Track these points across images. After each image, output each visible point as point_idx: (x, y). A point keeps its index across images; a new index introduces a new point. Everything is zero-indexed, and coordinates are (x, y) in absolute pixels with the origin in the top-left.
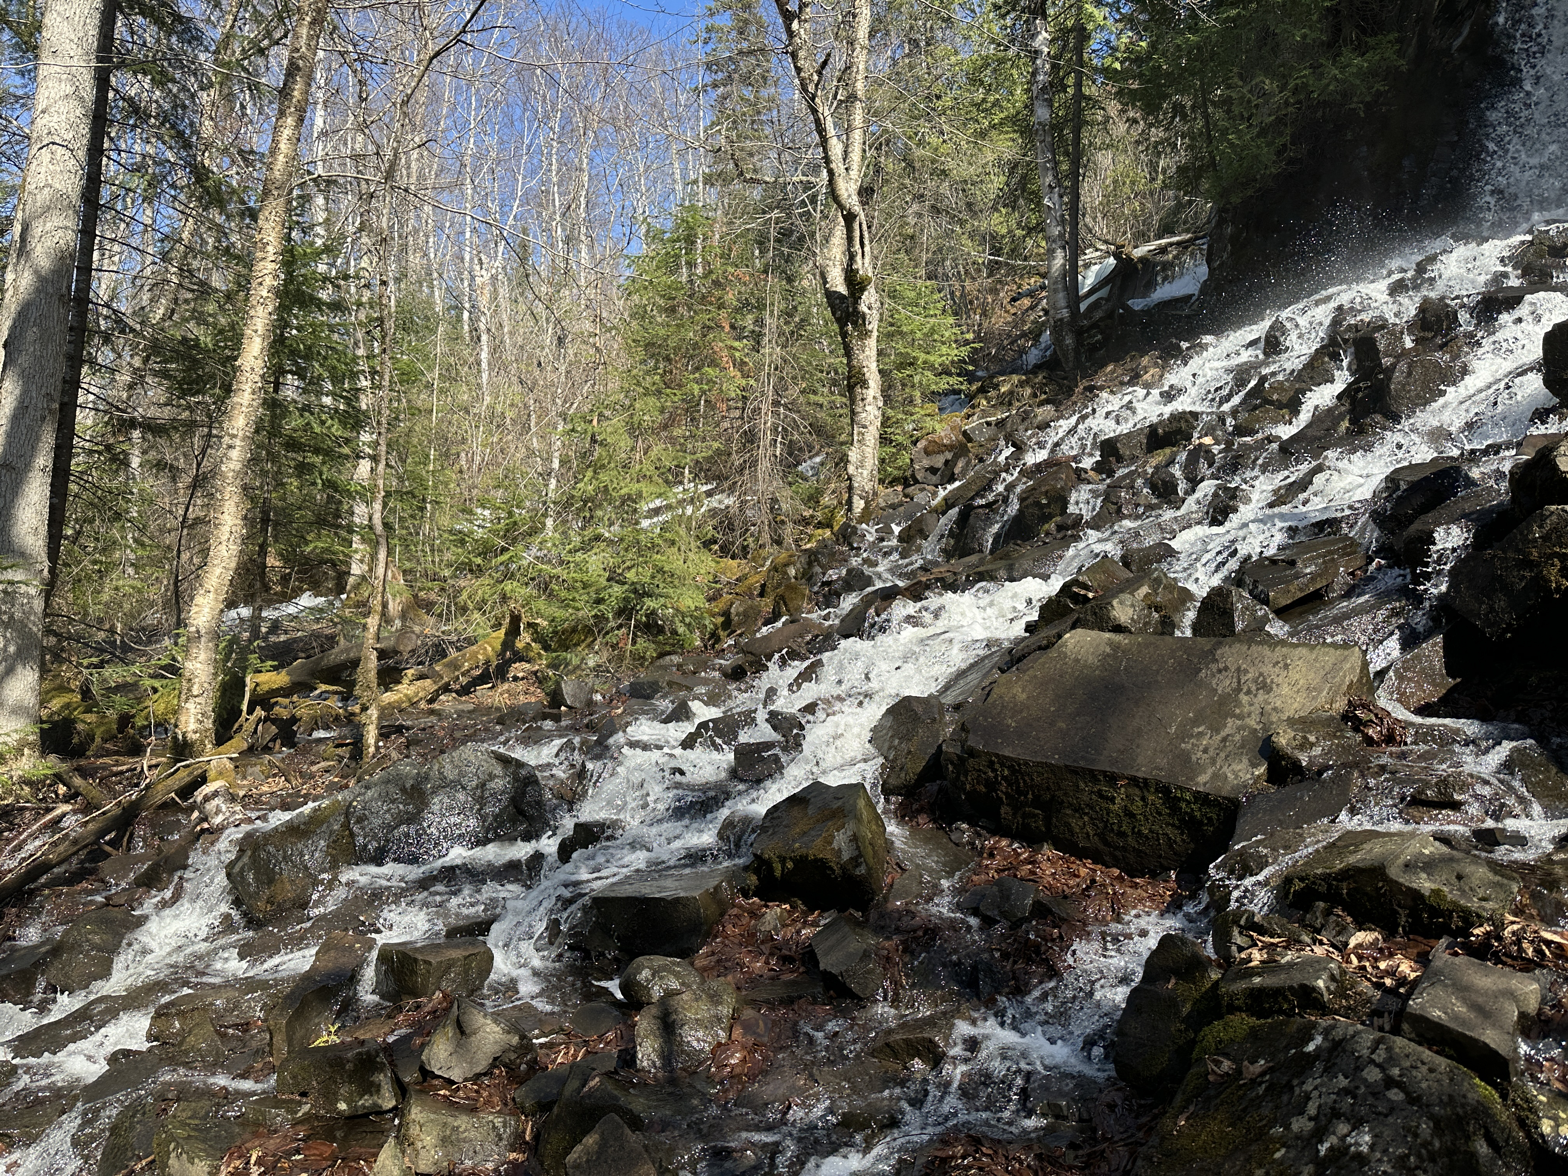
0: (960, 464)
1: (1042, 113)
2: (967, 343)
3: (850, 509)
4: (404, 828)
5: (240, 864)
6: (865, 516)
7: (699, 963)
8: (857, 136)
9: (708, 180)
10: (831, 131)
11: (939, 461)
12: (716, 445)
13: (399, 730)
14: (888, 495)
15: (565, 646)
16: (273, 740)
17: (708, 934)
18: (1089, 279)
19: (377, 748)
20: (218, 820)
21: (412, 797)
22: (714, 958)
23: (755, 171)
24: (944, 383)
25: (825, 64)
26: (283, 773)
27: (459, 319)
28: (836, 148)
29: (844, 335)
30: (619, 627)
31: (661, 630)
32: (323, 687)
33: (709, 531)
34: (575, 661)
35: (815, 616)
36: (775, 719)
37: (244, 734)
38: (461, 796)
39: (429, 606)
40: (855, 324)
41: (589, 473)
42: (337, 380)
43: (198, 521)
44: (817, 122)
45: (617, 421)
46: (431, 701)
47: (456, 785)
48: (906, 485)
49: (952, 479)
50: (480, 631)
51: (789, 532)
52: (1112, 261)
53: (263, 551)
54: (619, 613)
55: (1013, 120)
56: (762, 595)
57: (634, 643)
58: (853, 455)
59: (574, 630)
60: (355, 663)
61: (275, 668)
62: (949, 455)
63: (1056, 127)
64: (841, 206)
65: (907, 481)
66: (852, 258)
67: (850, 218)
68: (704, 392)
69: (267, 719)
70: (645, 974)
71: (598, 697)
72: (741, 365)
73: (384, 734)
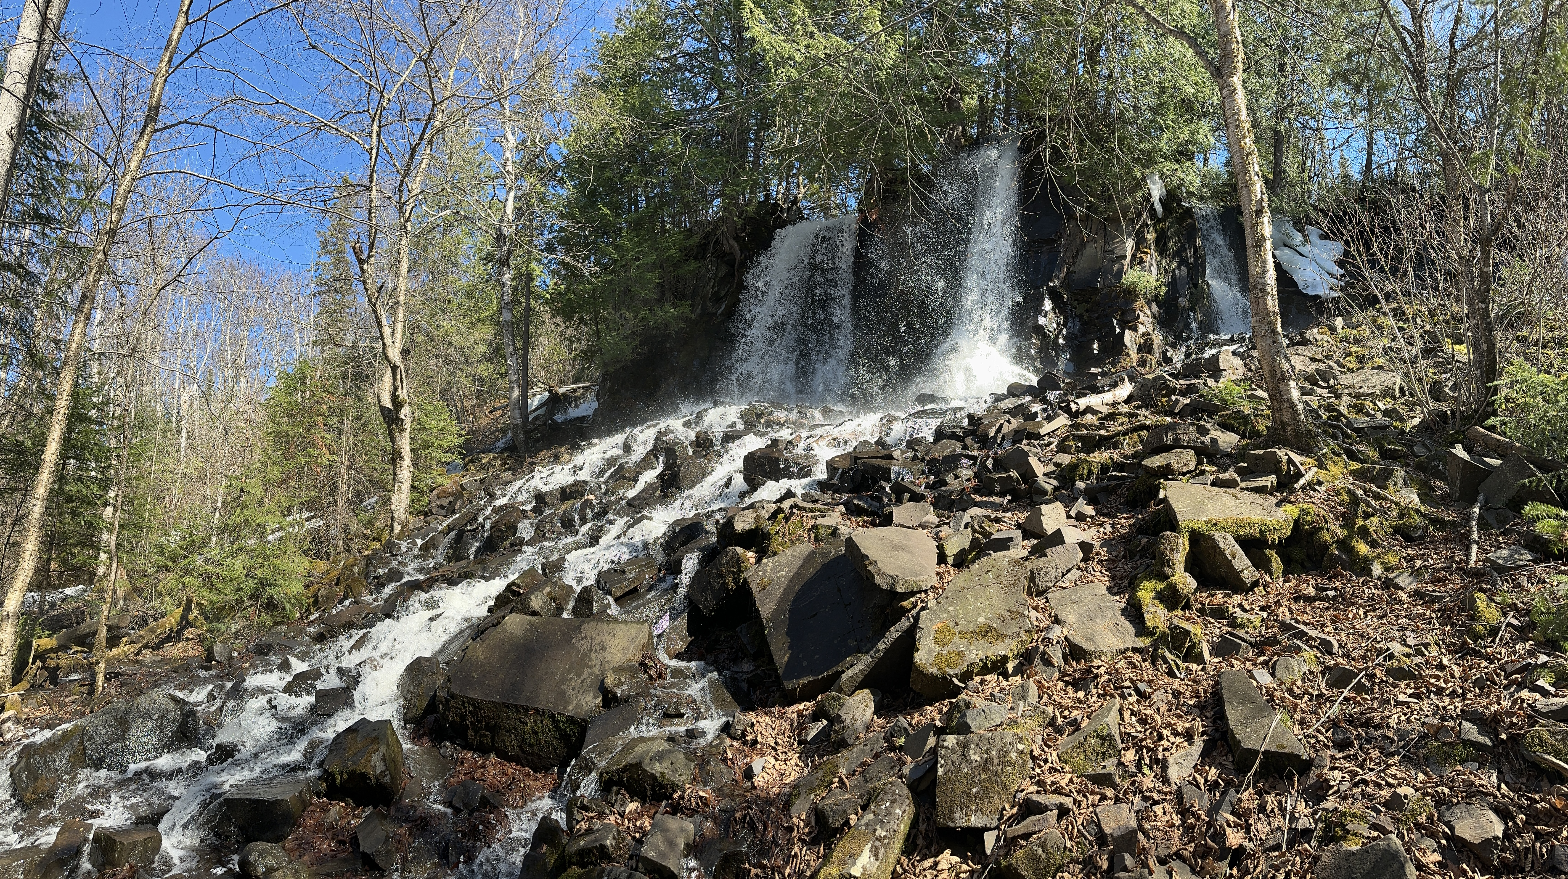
0: (458, 504)
1: (506, 316)
2: (462, 436)
3: (392, 531)
4: (115, 744)
5: (18, 767)
6: (401, 536)
7: (288, 846)
8: (400, 326)
9: (315, 343)
10: (384, 321)
11: (445, 502)
12: (313, 493)
13: (117, 675)
14: (415, 521)
15: (218, 619)
16: (45, 681)
17: (294, 825)
18: (534, 402)
19: (104, 688)
20: (8, 736)
21: (120, 724)
22: (297, 842)
23: (342, 338)
24: (449, 458)
25: (382, 287)
26: (49, 703)
27: (170, 420)
28: (387, 331)
29: (390, 431)
30: (251, 605)
31: (276, 607)
32: (76, 648)
33: (307, 544)
34: (223, 628)
35: (369, 598)
36: (341, 671)
37: (28, 677)
38: (149, 724)
39: (140, 592)
40: (397, 424)
41: (238, 511)
42: (98, 460)
43: (14, 544)
44: (377, 317)
45: (256, 480)
46: (137, 654)
47: (148, 715)
48: (426, 516)
49: (454, 512)
50: (169, 608)
51: (355, 544)
52: (547, 394)
53: (49, 560)
54: (251, 597)
55: (490, 318)
56: (337, 584)
57: (259, 616)
58: (394, 499)
59: (224, 608)
60: (94, 633)
61: (50, 636)
62: (452, 499)
63: (514, 324)
64: (389, 362)
65: (427, 513)
66: (395, 389)
67: (394, 368)
68: (306, 462)
69: (42, 667)
70: (254, 855)
71: (235, 654)
72: (329, 447)
73: (108, 679)
